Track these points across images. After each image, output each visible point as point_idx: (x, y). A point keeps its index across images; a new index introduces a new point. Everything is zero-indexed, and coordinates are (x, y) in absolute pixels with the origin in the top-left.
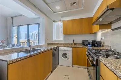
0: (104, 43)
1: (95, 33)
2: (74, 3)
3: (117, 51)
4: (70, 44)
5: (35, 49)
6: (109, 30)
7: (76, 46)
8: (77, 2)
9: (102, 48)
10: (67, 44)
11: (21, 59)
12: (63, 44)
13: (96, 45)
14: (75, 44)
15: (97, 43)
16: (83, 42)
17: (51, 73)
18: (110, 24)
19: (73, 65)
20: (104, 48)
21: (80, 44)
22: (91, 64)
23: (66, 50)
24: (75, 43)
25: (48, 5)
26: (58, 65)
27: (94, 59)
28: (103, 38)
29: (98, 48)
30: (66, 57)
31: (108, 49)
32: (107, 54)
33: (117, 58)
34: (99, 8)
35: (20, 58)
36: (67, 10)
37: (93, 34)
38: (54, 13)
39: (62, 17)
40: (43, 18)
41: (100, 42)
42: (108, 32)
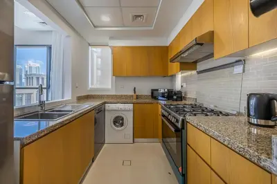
0: (186, 94)
1: (173, 77)
2: (140, 16)
3: (205, 106)
4: (126, 97)
5: (53, 111)
6: (194, 72)
7: (139, 101)
8: (145, 16)
9: (183, 102)
10: (121, 97)
11: (46, 132)
12: (112, 97)
13: (175, 97)
14: (138, 97)
15: (175, 94)
16: (152, 93)
17: (93, 161)
18: (195, 62)
19: (136, 140)
20: (187, 102)
21: (146, 97)
22: (173, 130)
23: (121, 110)
24: (137, 94)
25: (83, 9)
26: (103, 143)
27: (177, 121)
28: (185, 85)
29: (179, 103)
30: (122, 125)
31: (193, 103)
32: (194, 111)
33: (207, 115)
34: (179, 34)
35: (43, 131)
36: (124, 26)
37: (170, 78)
38: (95, 27)
39: (111, 38)
40: (68, 36)
41: (180, 92)
42: (191, 76)
